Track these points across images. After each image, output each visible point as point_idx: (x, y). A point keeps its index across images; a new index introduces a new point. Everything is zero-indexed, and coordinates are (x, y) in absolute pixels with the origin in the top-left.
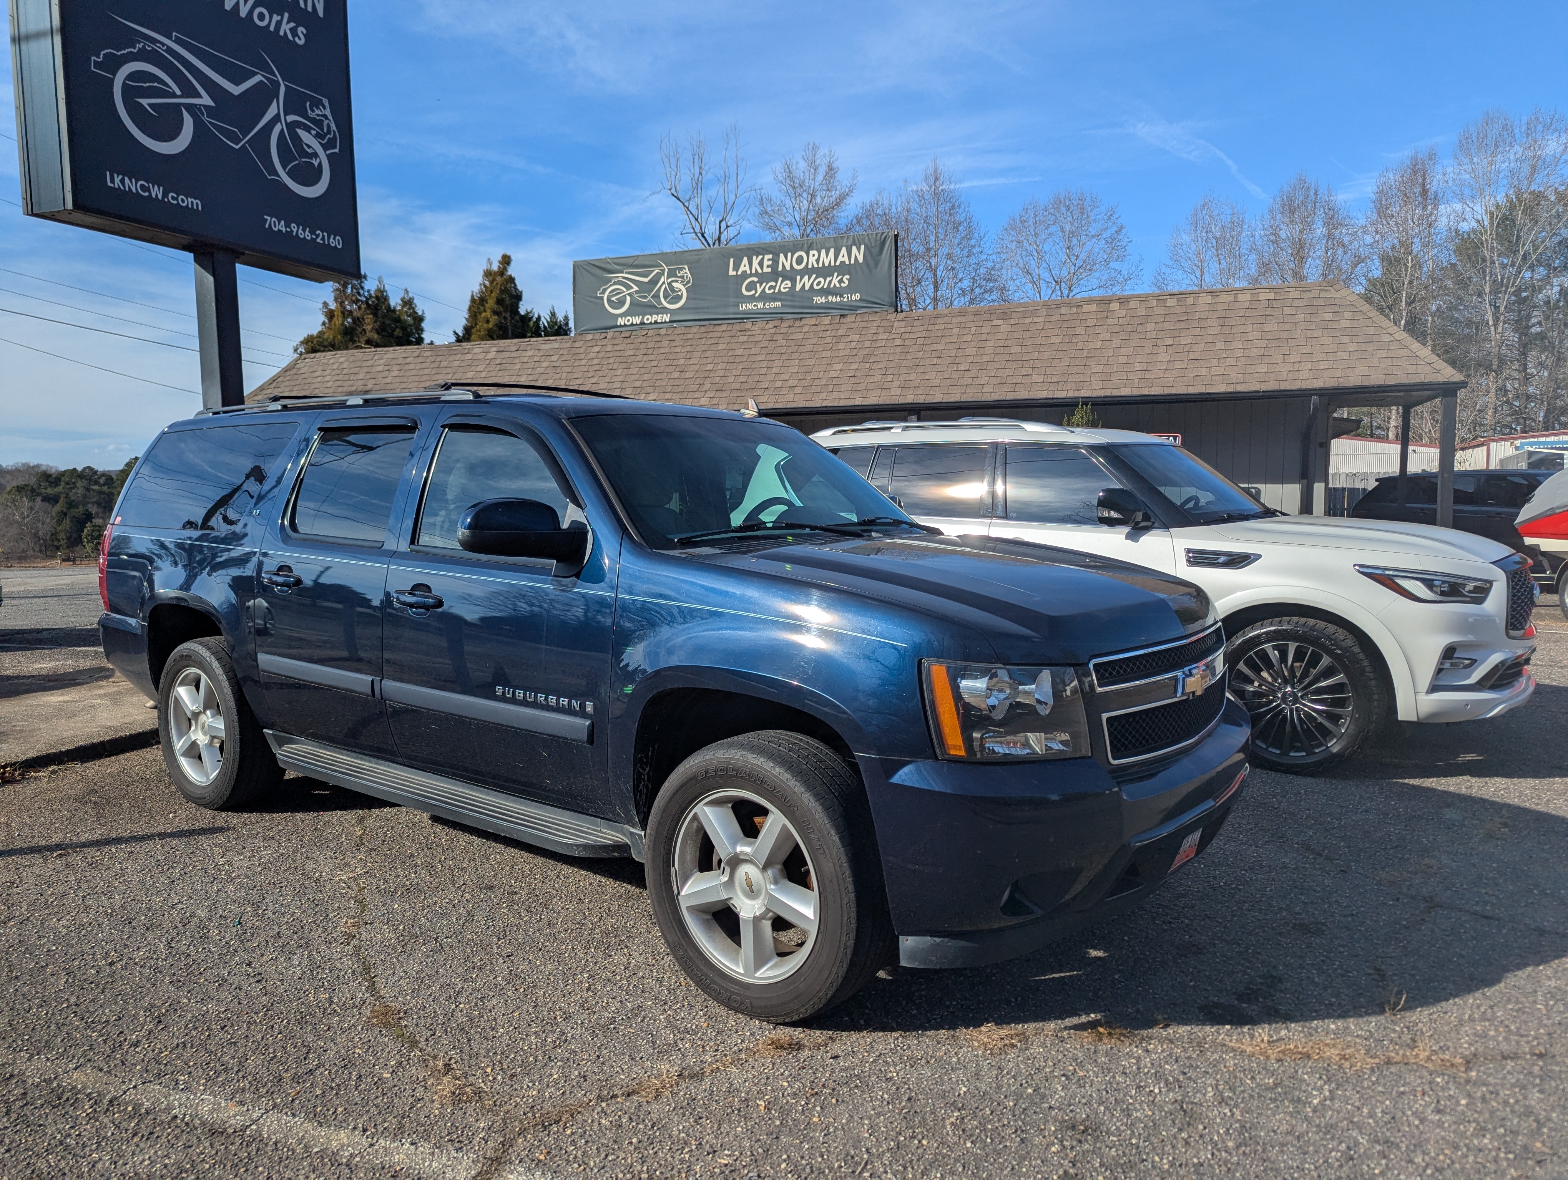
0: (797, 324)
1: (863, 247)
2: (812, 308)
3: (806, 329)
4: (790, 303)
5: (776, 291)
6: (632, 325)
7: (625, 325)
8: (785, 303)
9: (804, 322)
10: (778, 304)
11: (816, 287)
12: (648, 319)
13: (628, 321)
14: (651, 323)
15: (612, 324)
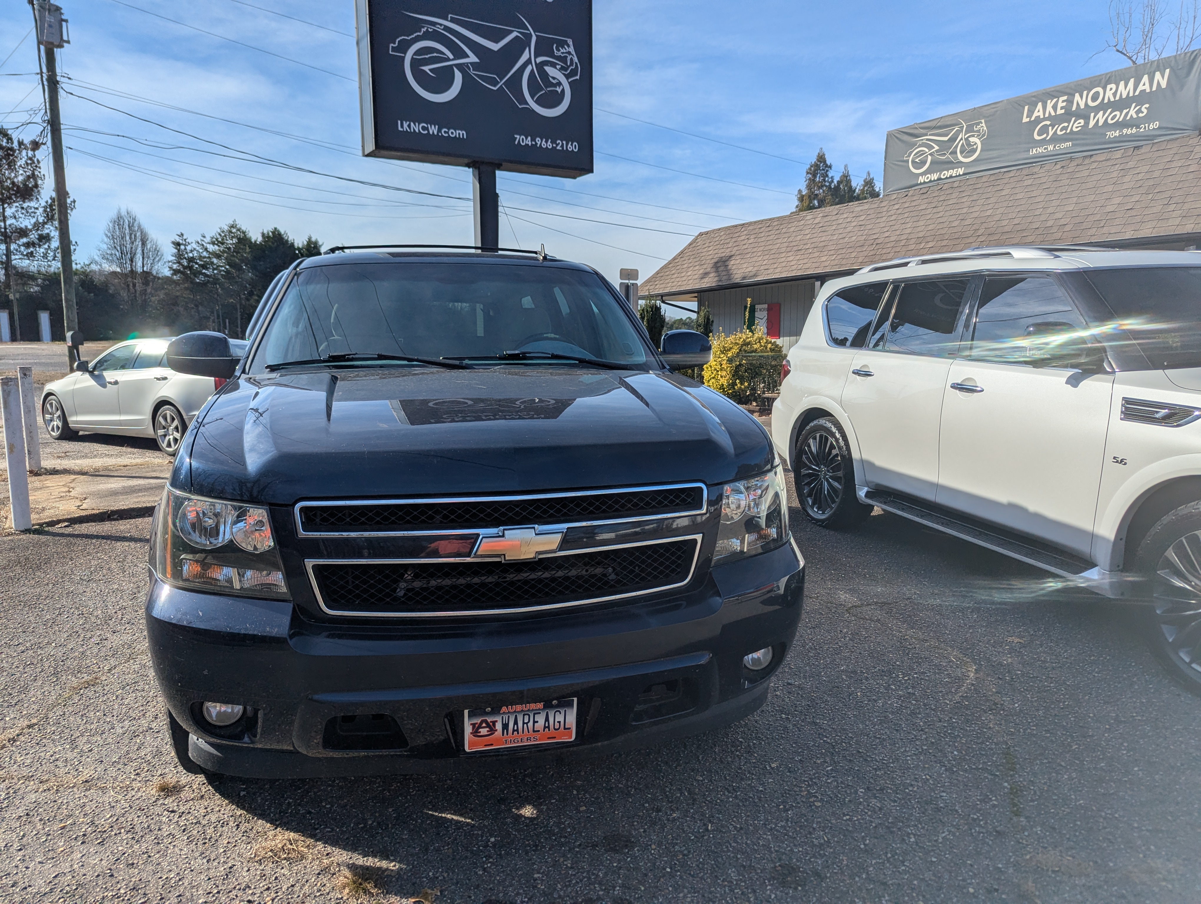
0: (1087, 161)
1: (1168, 71)
2: (1105, 143)
3: (1094, 165)
4: (1082, 142)
5: (1068, 131)
6: (931, 181)
7: (925, 183)
8: (1074, 142)
9: (1093, 159)
10: (1070, 144)
11: (1110, 121)
12: (944, 175)
13: (928, 178)
14: (947, 178)
15: (914, 182)
